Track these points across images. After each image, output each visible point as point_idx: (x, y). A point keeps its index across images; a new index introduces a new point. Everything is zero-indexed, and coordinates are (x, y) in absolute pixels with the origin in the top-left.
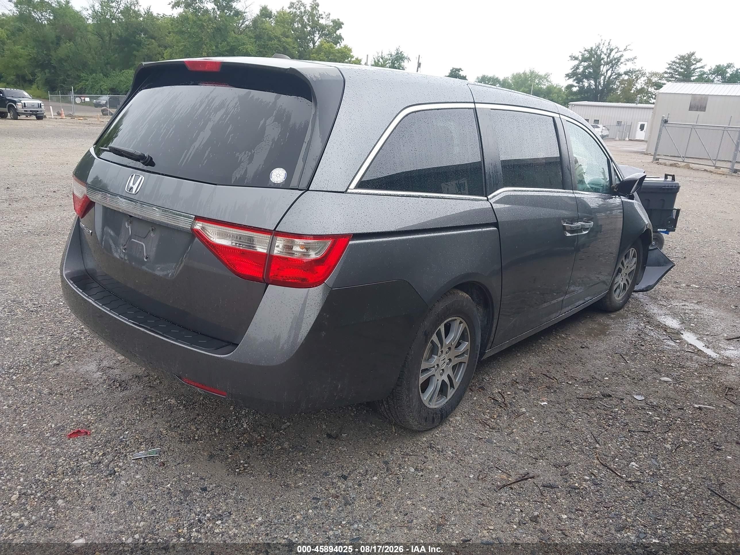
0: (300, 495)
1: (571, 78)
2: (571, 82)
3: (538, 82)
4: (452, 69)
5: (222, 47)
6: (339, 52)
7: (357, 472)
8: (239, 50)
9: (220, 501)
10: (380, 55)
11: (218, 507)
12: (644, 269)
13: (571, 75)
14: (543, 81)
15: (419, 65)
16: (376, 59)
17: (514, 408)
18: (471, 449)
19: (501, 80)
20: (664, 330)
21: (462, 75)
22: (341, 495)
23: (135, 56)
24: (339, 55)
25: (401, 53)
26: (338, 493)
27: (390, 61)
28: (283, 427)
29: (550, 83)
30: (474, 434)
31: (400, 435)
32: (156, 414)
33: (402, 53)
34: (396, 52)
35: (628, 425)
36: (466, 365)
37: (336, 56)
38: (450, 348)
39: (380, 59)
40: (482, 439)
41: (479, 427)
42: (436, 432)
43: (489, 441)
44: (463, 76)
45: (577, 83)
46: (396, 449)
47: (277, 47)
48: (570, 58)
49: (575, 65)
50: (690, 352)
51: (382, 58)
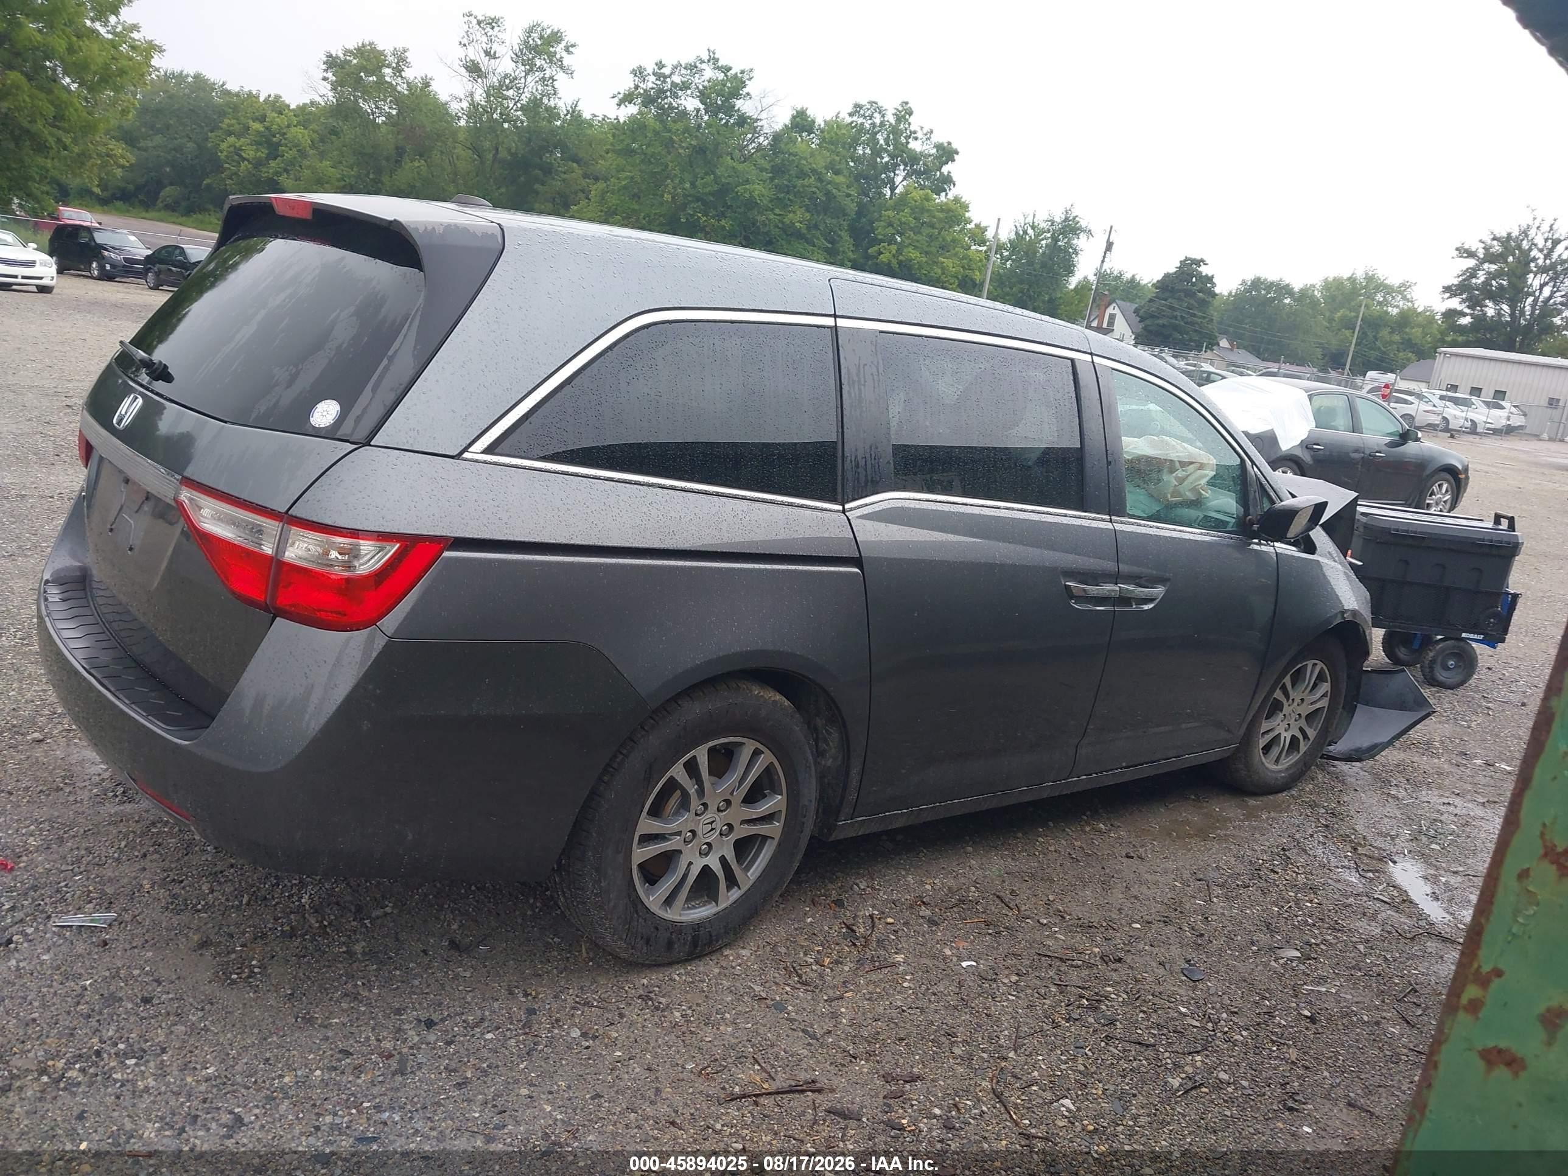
0: (321, 1040)
1: (1455, 295)
2: (1455, 303)
3: (1381, 299)
4: (1183, 258)
5: (705, 186)
6: (942, 211)
7: (461, 1018)
8: (737, 193)
9: (160, 1026)
10: (1030, 220)
11: (148, 1036)
12: (1351, 711)
13: (1456, 290)
14: (1393, 298)
15: (1109, 246)
16: (1019, 228)
17: (882, 952)
18: (727, 1015)
19: (1296, 289)
20: (1352, 847)
21: (1204, 274)
22: (399, 1053)
23: (537, 193)
24: (941, 215)
25: (1074, 218)
26: (395, 1049)
27: (1049, 235)
28: (376, 913)
29: (1410, 304)
30: (755, 987)
31: (599, 966)
32: (156, 852)
33: (1077, 219)
34: (1063, 217)
35: (1115, 1025)
36: (775, 842)
37: (934, 217)
38: (728, 802)
39: (1029, 228)
40: (765, 999)
41: (779, 976)
42: (678, 974)
43: (780, 1007)
44: (1207, 275)
45: (1468, 307)
46: (571, 991)
47: (814, 193)
48: (1457, 252)
49: (1467, 269)
50: (1383, 901)
51: (1033, 228)
